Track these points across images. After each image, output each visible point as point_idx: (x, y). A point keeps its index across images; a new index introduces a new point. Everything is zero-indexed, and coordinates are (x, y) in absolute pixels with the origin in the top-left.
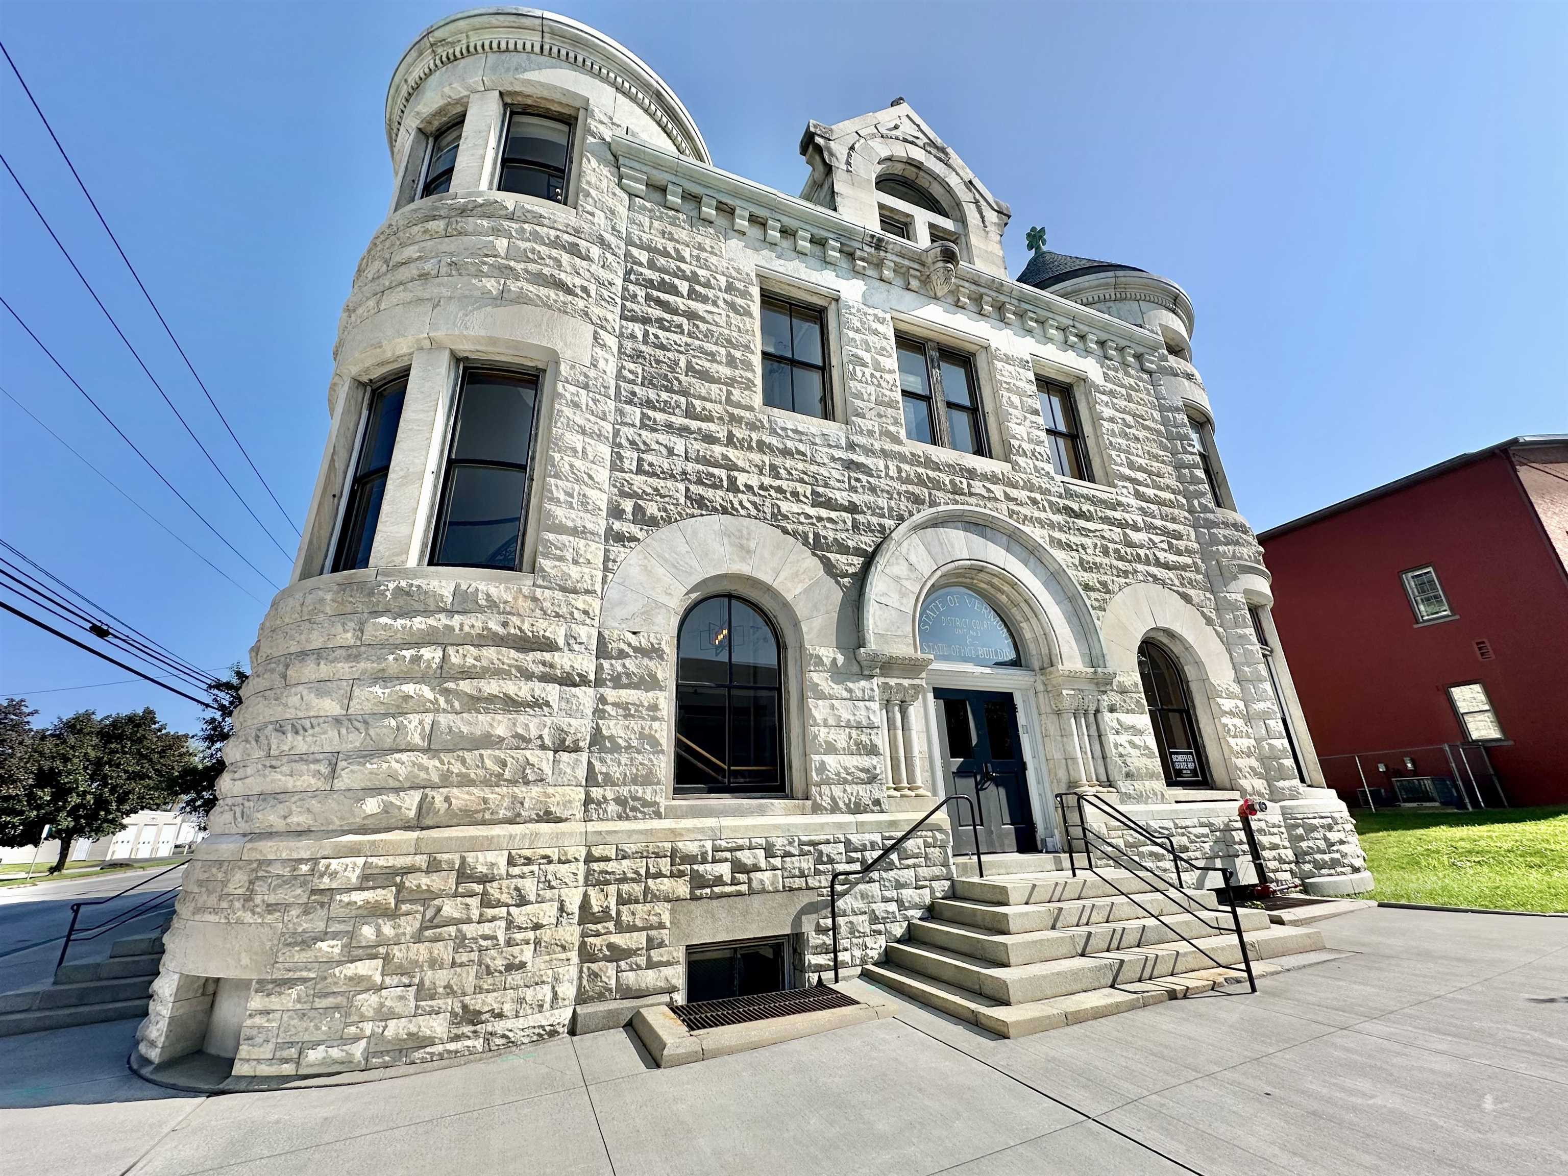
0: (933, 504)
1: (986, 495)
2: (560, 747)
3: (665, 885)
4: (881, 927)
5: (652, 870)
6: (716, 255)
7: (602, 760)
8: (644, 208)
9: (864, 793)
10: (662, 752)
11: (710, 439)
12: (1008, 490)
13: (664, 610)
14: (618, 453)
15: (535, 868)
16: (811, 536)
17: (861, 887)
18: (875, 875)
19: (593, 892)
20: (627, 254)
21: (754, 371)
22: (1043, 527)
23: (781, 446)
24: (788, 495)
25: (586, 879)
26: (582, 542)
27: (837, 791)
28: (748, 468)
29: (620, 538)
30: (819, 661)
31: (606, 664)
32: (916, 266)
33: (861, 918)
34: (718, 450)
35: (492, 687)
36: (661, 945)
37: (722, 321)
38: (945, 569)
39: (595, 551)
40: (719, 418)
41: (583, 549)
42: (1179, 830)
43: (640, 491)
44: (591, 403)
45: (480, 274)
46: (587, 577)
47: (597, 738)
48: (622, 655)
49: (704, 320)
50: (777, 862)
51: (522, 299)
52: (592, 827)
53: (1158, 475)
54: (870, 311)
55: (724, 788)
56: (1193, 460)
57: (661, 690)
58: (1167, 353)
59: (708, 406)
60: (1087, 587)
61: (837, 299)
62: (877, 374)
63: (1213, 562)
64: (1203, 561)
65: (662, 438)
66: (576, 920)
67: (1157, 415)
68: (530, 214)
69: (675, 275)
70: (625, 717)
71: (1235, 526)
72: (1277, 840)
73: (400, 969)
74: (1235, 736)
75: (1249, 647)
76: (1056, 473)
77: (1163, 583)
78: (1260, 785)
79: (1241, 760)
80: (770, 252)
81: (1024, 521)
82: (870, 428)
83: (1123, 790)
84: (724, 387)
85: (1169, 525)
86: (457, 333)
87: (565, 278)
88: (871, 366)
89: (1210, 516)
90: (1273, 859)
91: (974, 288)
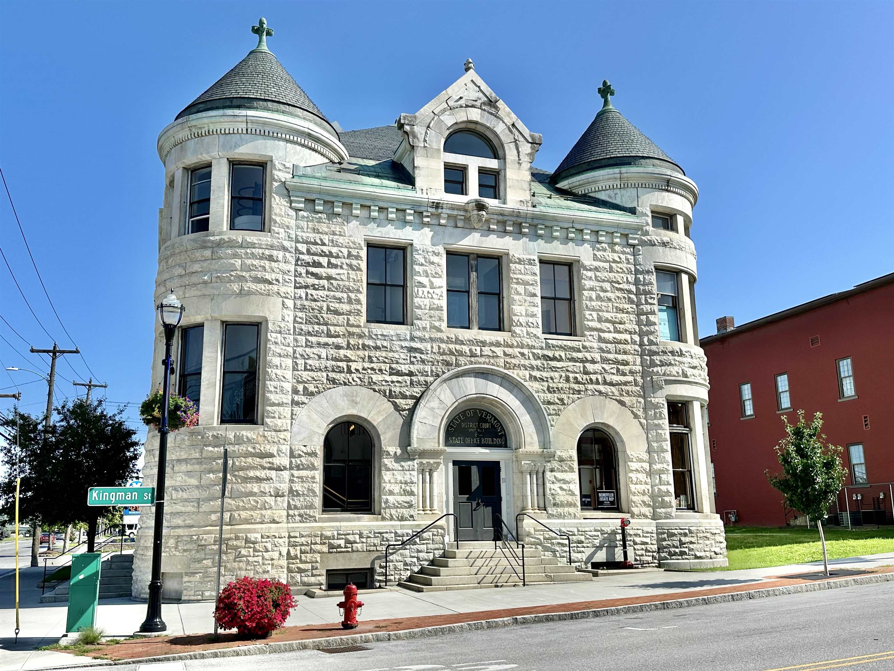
0: (458, 365)
1: (491, 354)
2: (277, 495)
3: (318, 547)
4: (409, 568)
5: (313, 542)
6: (342, 236)
7: (293, 500)
8: (303, 217)
9: (406, 512)
10: (317, 496)
11: (338, 347)
12: (506, 349)
13: (317, 435)
14: (296, 362)
15: (270, 539)
16: (388, 391)
17: (401, 551)
18: (408, 547)
19: (291, 549)
20: (296, 249)
21: (361, 304)
22: (526, 369)
23: (374, 345)
24: (377, 371)
25: (289, 544)
26: (282, 408)
27: (393, 511)
28: (357, 360)
29: (297, 404)
30: (388, 454)
31: (293, 460)
32: (462, 213)
33: (399, 563)
34: (342, 352)
35: (251, 474)
36: (317, 569)
37: (344, 277)
38: (460, 401)
39: (286, 411)
40: (343, 335)
41: (282, 411)
42: (580, 533)
43: (306, 380)
44: (282, 339)
45: (230, 281)
46: (285, 424)
47: (291, 491)
48: (300, 456)
49: (336, 279)
50: (364, 540)
51: (250, 293)
52: (290, 525)
53: (621, 323)
54: (431, 250)
55: (345, 509)
56: (651, 309)
57: (316, 470)
58: (650, 228)
59: (338, 329)
60: (549, 403)
61: (412, 245)
62: (431, 291)
63: (648, 379)
64: (642, 377)
65: (316, 350)
66: (285, 558)
67: (632, 278)
68: (249, 243)
69: (321, 255)
70: (302, 482)
71: (672, 353)
72: (648, 540)
73: (230, 570)
74: (636, 484)
75: (660, 431)
76: (543, 333)
77: (606, 395)
78: (647, 511)
79: (636, 497)
80: (372, 225)
81: (514, 367)
82: (424, 326)
83: (550, 512)
84: (346, 317)
85: (620, 357)
86: (223, 314)
87: (268, 276)
88: (428, 286)
89: (654, 348)
90: (642, 549)
91: (500, 218)
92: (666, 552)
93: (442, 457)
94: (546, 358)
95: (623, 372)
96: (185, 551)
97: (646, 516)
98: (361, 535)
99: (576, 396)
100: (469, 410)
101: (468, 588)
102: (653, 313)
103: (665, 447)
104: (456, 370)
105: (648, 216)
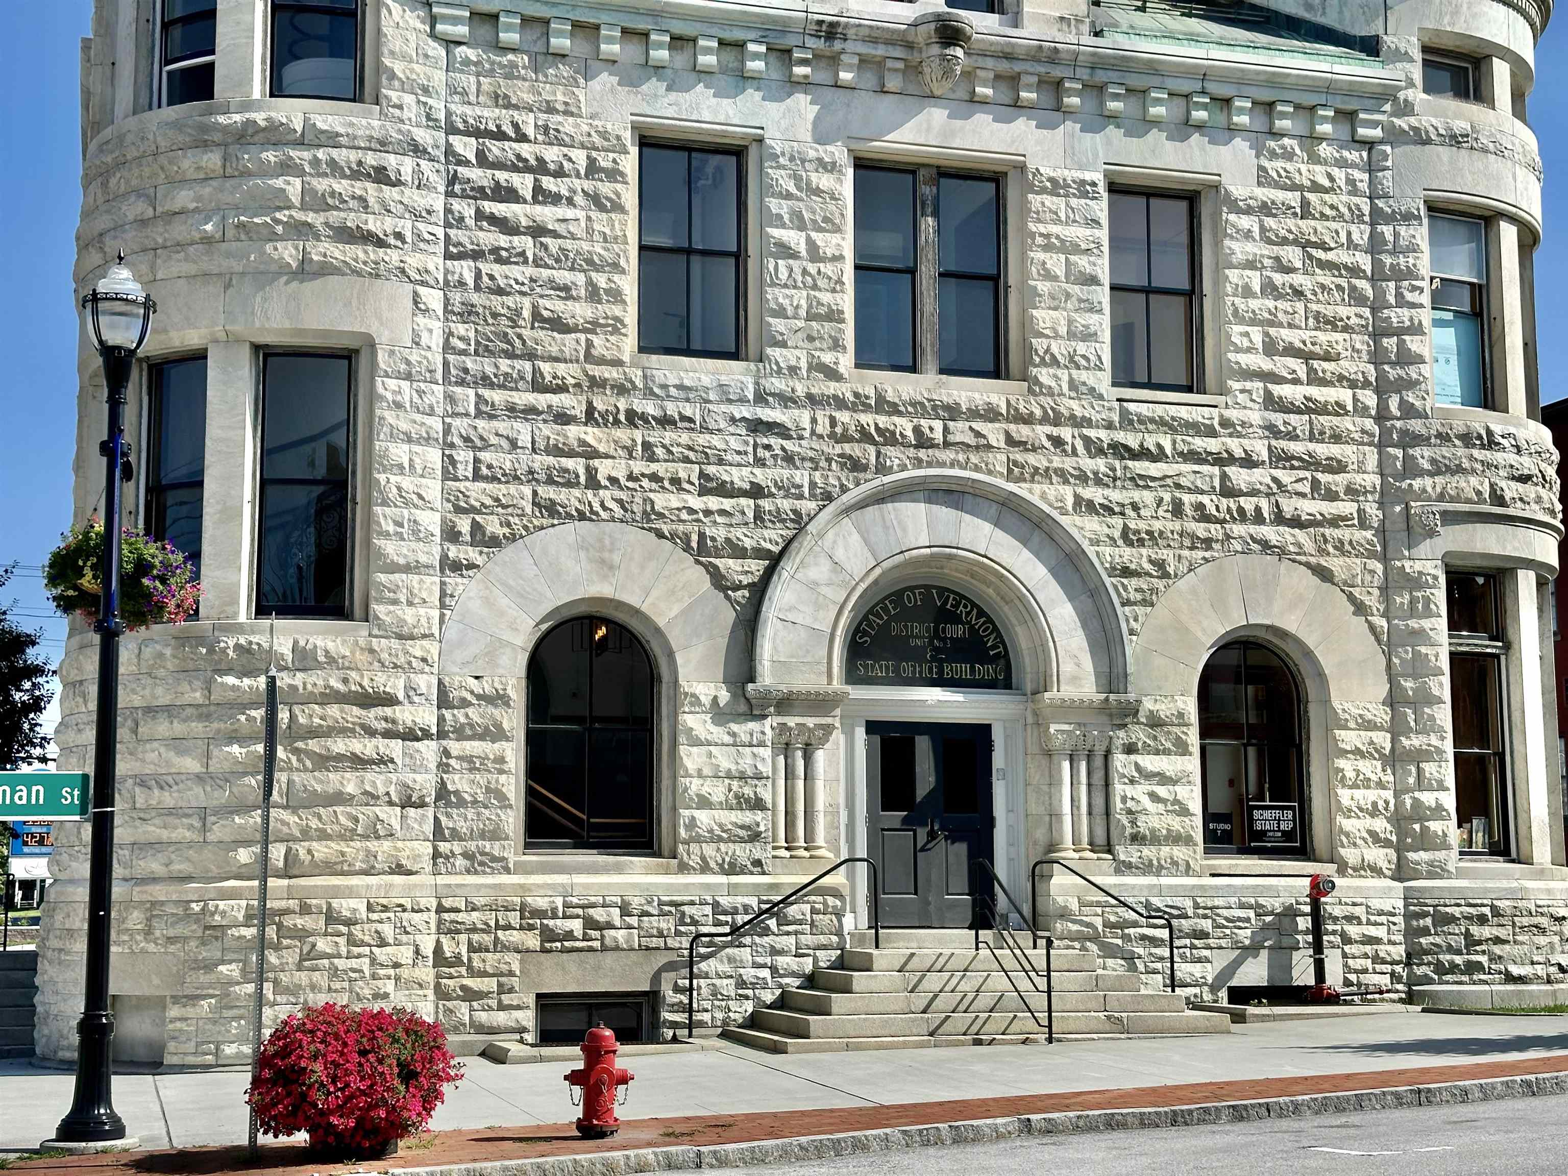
0: (881, 469)
1: (972, 441)
2: (407, 803)
3: (514, 937)
4: (750, 992)
6: (572, 114)
7: (449, 816)
8: (467, 62)
9: (743, 853)
10: (510, 807)
11: (563, 418)
12: (1012, 427)
13: (508, 650)
14: (450, 457)
15: (392, 915)
16: (695, 538)
17: (729, 951)
18: (747, 940)
19: (444, 940)
20: (449, 151)
21: (624, 302)
22: (1066, 482)
23: (658, 413)
24: (666, 484)
25: (438, 927)
26: (415, 578)
27: (709, 850)
28: (612, 453)
29: (457, 567)
30: (696, 700)
31: (448, 714)
32: (898, 52)
33: (725, 982)
34: (573, 432)
35: (339, 746)
36: (511, 990)
37: (578, 229)
38: (886, 565)
39: (429, 585)
40: (575, 385)
41: (416, 586)
42: (1200, 911)
43: (477, 504)
44: (415, 395)
45: (274, 237)
46: (423, 621)
47: (442, 793)
48: (465, 703)
49: (555, 235)
50: (634, 921)
51: (326, 270)
52: (441, 880)
53: (1327, 358)
54: (812, 154)
55: (582, 843)
56: (1411, 319)
57: (507, 739)
58: (1417, 96)
59: (562, 369)
60: (1126, 572)
61: (760, 140)
62: (812, 268)
63: (1398, 509)
64: (1381, 505)
65: (502, 426)
66: (431, 963)
67: (1360, 233)
68: (323, 132)
69: (515, 169)
70: (470, 770)
71: (1467, 439)
72: (1380, 932)
73: (287, 991)
74: (1355, 786)
75: (1423, 650)
76: (1114, 384)
77: (1281, 552)
78: (1382, 857)
79: (1354, 821)
80: (654, 86)
81: (1033, 476)
82: (793, 363)
83: (1122, 857)
84: (582, 337)
85: (1322, 450)
86: (257, 325)
87: (373, 225)
88: (804, 253)
89: (1416, 425)
90: (1366, 956)
91: (1004, 66)
92: (1429, 964)
93: (838, 712)
94: (1121, 451)
95: (1328, 490)
96: (170, 940)
97: (1377, 872)
98: (625, 911)
99: (1200, 554)
100: (911, 589)
101: (905, 1046)
102: (1416, 329)
103: (1436, 692)
104: (877, 482)
105: (1412, 60)
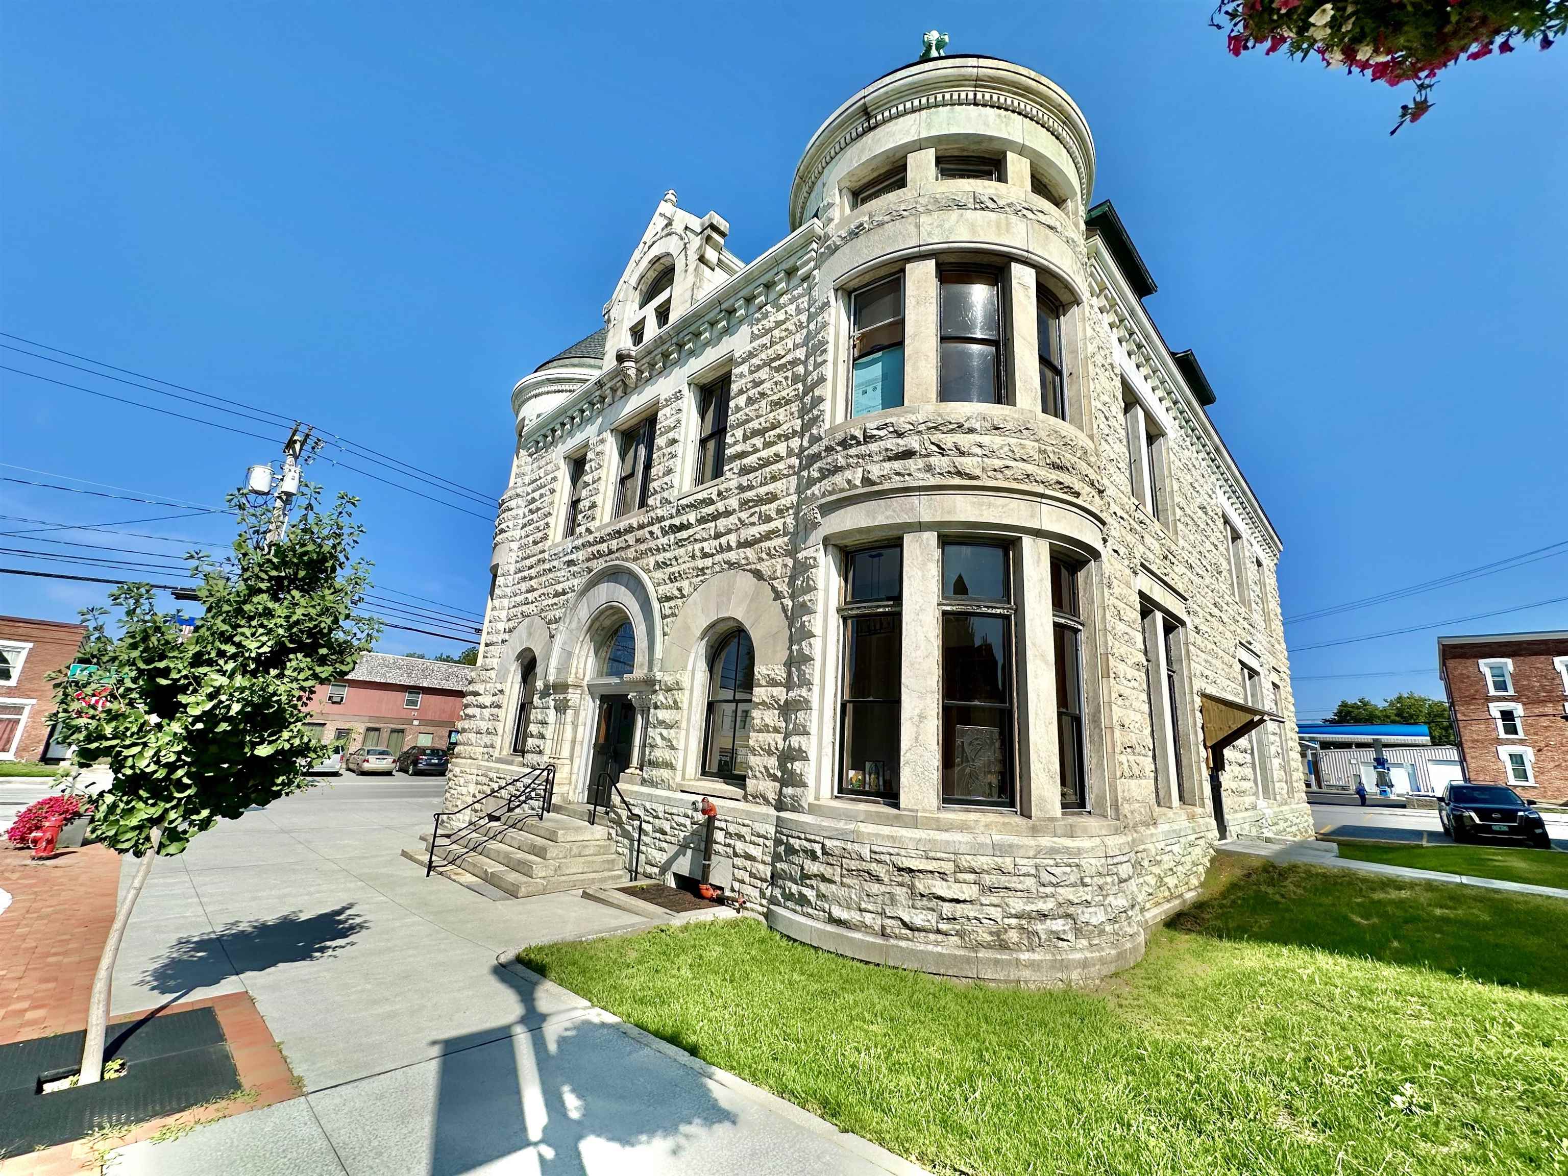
2: (477, 732)
9: (536, 758)
15: (464, 775)
38: (592, 616)
53: (773, 427)
60: (666, 599)
63: (801, 514)
64: (797, 515)
72: (759, 852)
74: (760, 731)
75: (805, 618)
77: (739, 566)
78: (770, 788)
79: (758, 758)
81: (641, 556)
83: (644, 774)
85: (765, 490)
89: (817, 448)
90: (745, 869)
91: (649, 358)
92: (781, 887)
93: (577, 691)
94: (674, 529)
95: (766, 515)
97: (766, 800)
99: (700, 579)
102: (821, 380)
105: (833, 205)
